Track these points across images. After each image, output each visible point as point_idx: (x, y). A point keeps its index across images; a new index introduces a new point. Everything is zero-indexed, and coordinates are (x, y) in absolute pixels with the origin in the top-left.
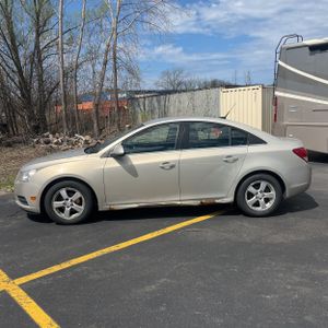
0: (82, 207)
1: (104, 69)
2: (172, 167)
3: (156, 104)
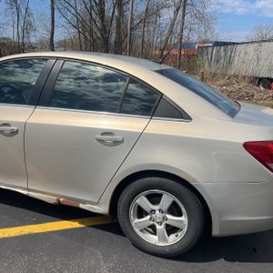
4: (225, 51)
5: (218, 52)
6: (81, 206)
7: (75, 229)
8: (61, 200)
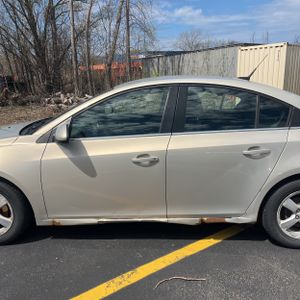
0: (10, 220)
1: (118, 27)
2: (154, 162)
3: (170, 65)
4: (172, 61)
5: (165, 63)
6: (227, 220)
7: (217, 244)
8: (205, 219)
